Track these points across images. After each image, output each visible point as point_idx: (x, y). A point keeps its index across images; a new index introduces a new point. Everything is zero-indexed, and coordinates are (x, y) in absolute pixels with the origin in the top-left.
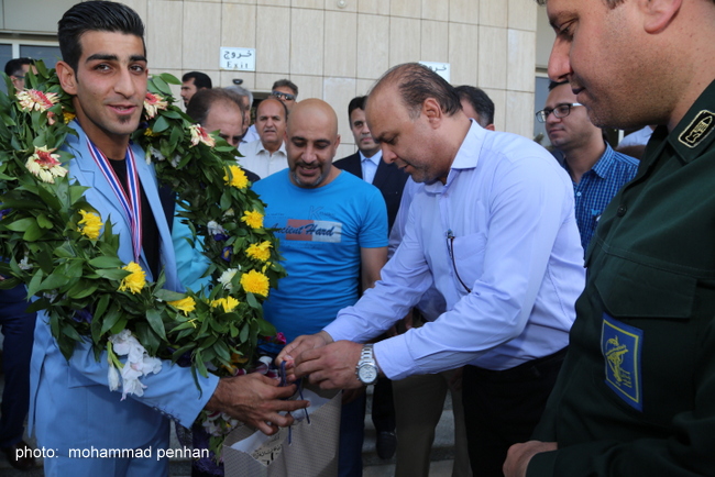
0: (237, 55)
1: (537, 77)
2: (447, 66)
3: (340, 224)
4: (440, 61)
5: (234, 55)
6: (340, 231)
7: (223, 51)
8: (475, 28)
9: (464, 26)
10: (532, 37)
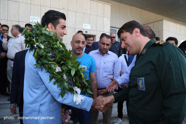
0: (35, 19)
1: (111, 29)
2: (90, 25)
3: (86, 66)
4: (88, 24)
5: (34, 19)
6: (86, 68)
7: (31, 17)
8: (96, 16)
9: (94, 16)
10: (109, 19)
